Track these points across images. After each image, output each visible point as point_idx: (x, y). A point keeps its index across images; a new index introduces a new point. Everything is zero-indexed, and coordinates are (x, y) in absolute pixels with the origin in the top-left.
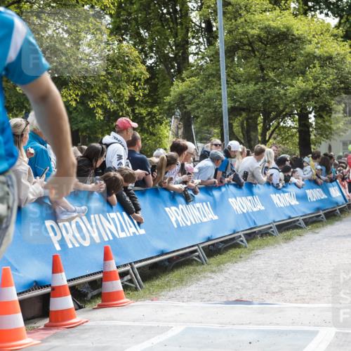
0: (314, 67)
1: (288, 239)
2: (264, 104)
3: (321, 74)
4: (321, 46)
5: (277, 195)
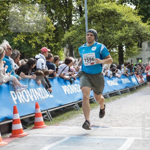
0: (126, 26)
1: (114, 100)
3: (129, 29)
4: (129, 17)
5: (110, 81)
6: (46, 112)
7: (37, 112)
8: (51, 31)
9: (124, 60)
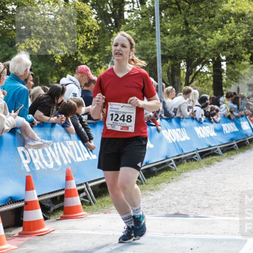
0: (230, 22)
1: (209, 164)
2: (188, 53)
3: (236, 28)
4: (236, 5)
5: (200, 128)
6: (84, 187)
7: (69, 188)
8: (91, 31)
9: (224, 88)
